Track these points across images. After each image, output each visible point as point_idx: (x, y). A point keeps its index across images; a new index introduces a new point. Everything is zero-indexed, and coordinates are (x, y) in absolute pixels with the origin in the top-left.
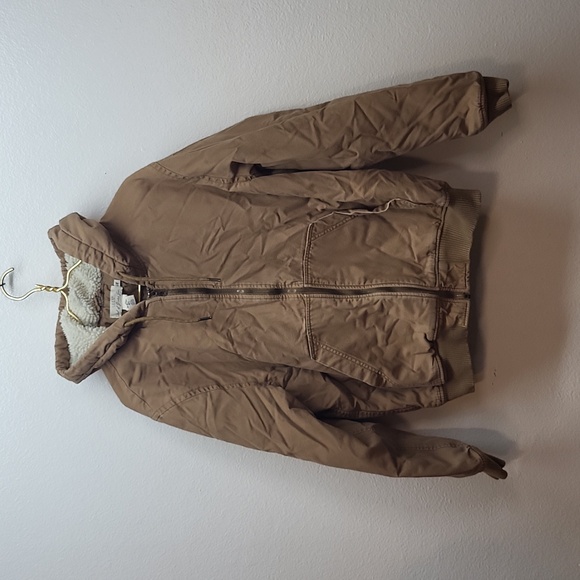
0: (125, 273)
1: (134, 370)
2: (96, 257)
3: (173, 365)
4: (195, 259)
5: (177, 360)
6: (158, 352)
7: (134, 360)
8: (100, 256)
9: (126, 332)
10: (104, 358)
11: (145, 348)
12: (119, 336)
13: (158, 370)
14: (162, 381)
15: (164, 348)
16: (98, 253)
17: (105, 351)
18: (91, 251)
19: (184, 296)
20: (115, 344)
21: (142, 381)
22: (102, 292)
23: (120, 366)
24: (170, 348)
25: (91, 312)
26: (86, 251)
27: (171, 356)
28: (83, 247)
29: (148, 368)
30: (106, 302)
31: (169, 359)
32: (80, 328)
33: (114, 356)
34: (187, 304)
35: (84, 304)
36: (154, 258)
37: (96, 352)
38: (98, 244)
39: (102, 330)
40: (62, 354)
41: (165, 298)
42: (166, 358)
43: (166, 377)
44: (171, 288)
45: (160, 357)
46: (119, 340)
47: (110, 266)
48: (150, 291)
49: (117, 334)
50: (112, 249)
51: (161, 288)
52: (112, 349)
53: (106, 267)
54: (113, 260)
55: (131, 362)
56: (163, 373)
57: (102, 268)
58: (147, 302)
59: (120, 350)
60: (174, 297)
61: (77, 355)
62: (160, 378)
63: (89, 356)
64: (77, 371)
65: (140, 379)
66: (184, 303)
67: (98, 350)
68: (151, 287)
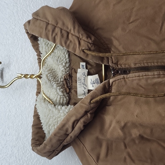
0: (90, 50)
1: (101, 146)
2: (62, 36)
3: (137, 142)
4: (155, 38)
5: (141, 137)
6: (123, 128)
7: (101, 137)
8: (65, 35)
9: (92, 109)
10: (72, 135)
11: (110, 126)
12: (86, 113)
13: (123, 147)
14: (127, 157)
15: (129, 125)
16: (63, 32)
17: (73, 128)
18: (57, 30)
19: (147, 73)
20: (82, 120)
21: (109, 158)
22: (70, 76)
23: (88, 142)
24: (135, 125)
25: (61, 94)
26: (53, 31)
27: (135, 133)
28: (50, 28)
29: (114, 144)
30: (74, 84)
31: (134, 136)
32: (51, 107)
33: (82, 133)
34: (149, 81)
35: (55, 86)
36: (117, 39)
37: (65, 128)
38: (64, 24)
39: (70, 107)
40: (37, 133)
41: (128, 76)
42: (131, 135)
43: (131, 153)
44: (133, 66)
45: (124, 133)
46: (86, 117)
47: (75, 44)
48: (114, 69)
49: (84, 110)
50: (77, 27)
51: (123, 66)
52: (80, 125)
53: (72, 46)
54: (78, 38)
55: (97, 138)
56: (129, 150)
57: (68, 47)
58: (111, 81)
59: (87, 127)
60: (137, 74)
61: (49, 132)
62: (125, 154)
63: (58, 133)
64: (48, 147)
65: (107, 154)
66: (147, 80)
67: (67, 126)
68: (114, 66)
